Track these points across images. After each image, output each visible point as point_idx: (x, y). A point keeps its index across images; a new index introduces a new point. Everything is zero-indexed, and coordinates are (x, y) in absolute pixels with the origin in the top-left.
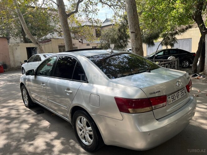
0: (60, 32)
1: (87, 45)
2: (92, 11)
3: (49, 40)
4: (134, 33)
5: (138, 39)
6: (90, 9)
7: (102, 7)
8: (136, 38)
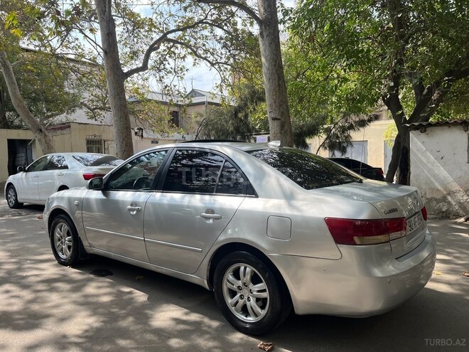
0: (95, 109)
1: (153, 142)
2: (173, 71)
3: (65, 126)
4: (279, 121)
5: (286, 132)
6: (167, 66)
7: (194, 65)
8: (282, 130)
